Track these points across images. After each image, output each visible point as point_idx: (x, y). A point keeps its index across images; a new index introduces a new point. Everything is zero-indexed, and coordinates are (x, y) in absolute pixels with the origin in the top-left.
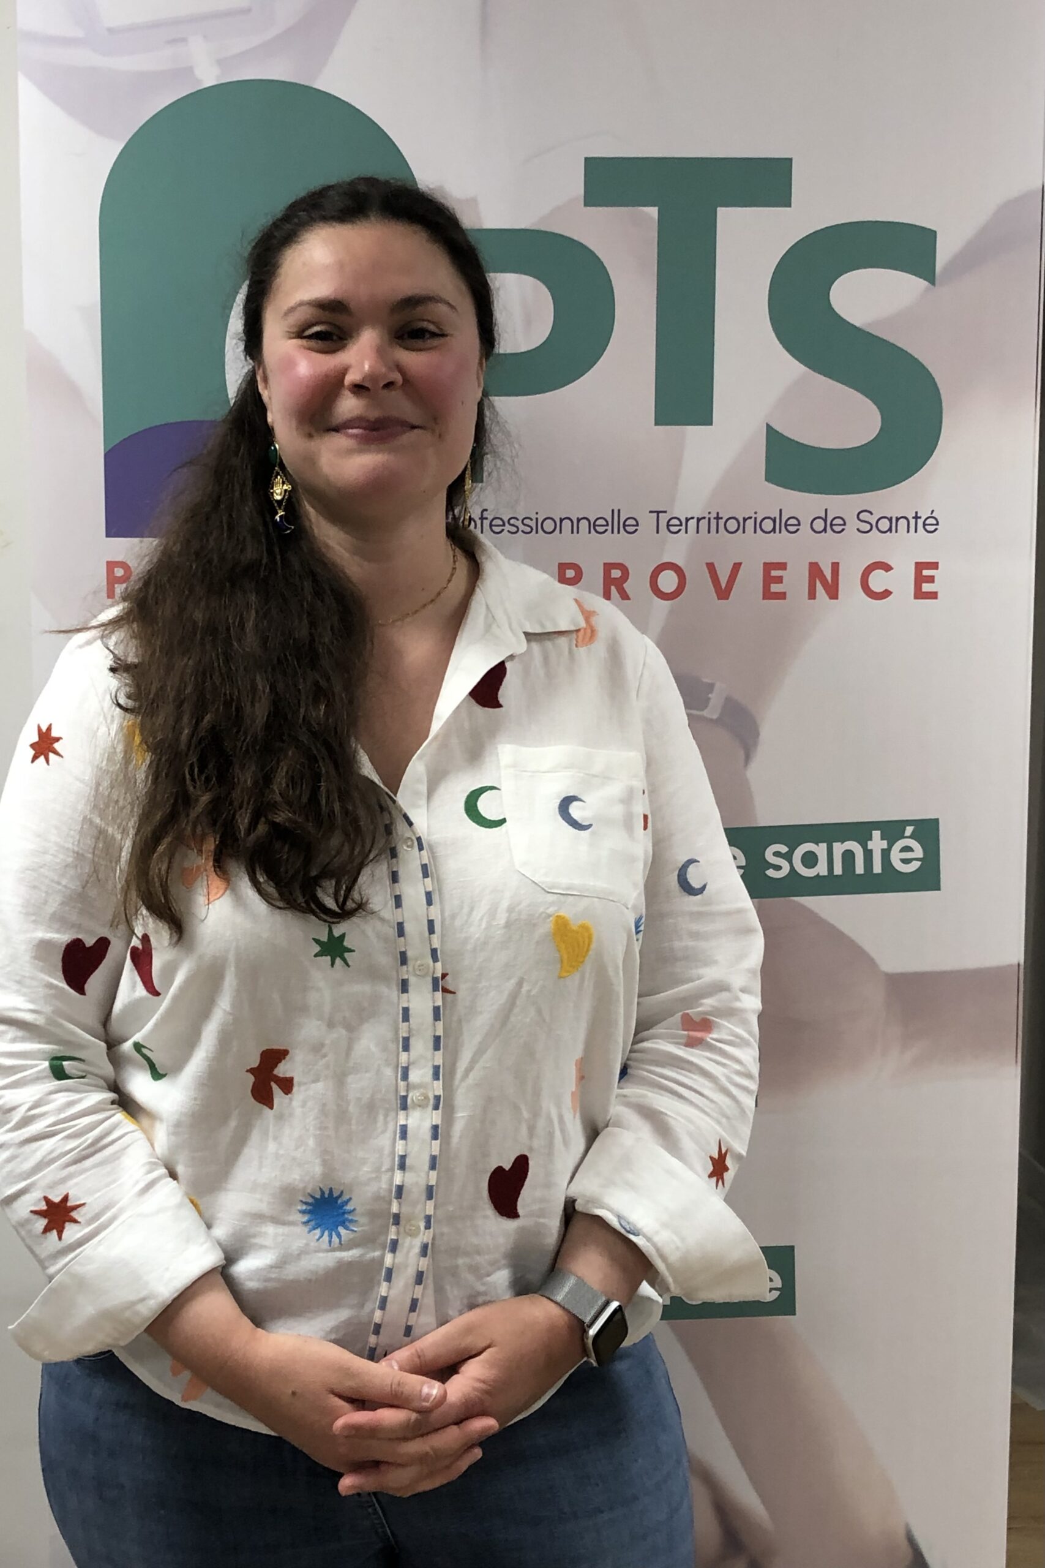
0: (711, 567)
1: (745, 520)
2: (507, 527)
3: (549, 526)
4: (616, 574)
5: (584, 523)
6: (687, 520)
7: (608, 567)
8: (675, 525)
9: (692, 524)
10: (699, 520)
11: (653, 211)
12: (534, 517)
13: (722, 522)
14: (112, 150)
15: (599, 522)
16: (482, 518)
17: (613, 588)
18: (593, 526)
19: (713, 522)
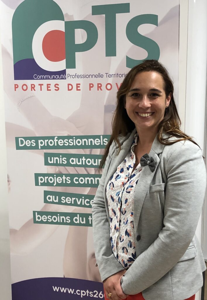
0: (117, 84)
1: (123, 75)
2: (80, 77)
3: (87, 76)
4: (100, 85)
5: (94, 76)
6: (112, 75)
7: (98, 84)
8: (110, 76)
9: (113, 76)
10: (114, 75)
11: (104, 15)
12: (85, 75)
13: (118, 75)
14: (13, 11)
15: (96, 76)
16: (76, 75)
17: (99, 88)
18: (95, 76)
19: (117, 75)
